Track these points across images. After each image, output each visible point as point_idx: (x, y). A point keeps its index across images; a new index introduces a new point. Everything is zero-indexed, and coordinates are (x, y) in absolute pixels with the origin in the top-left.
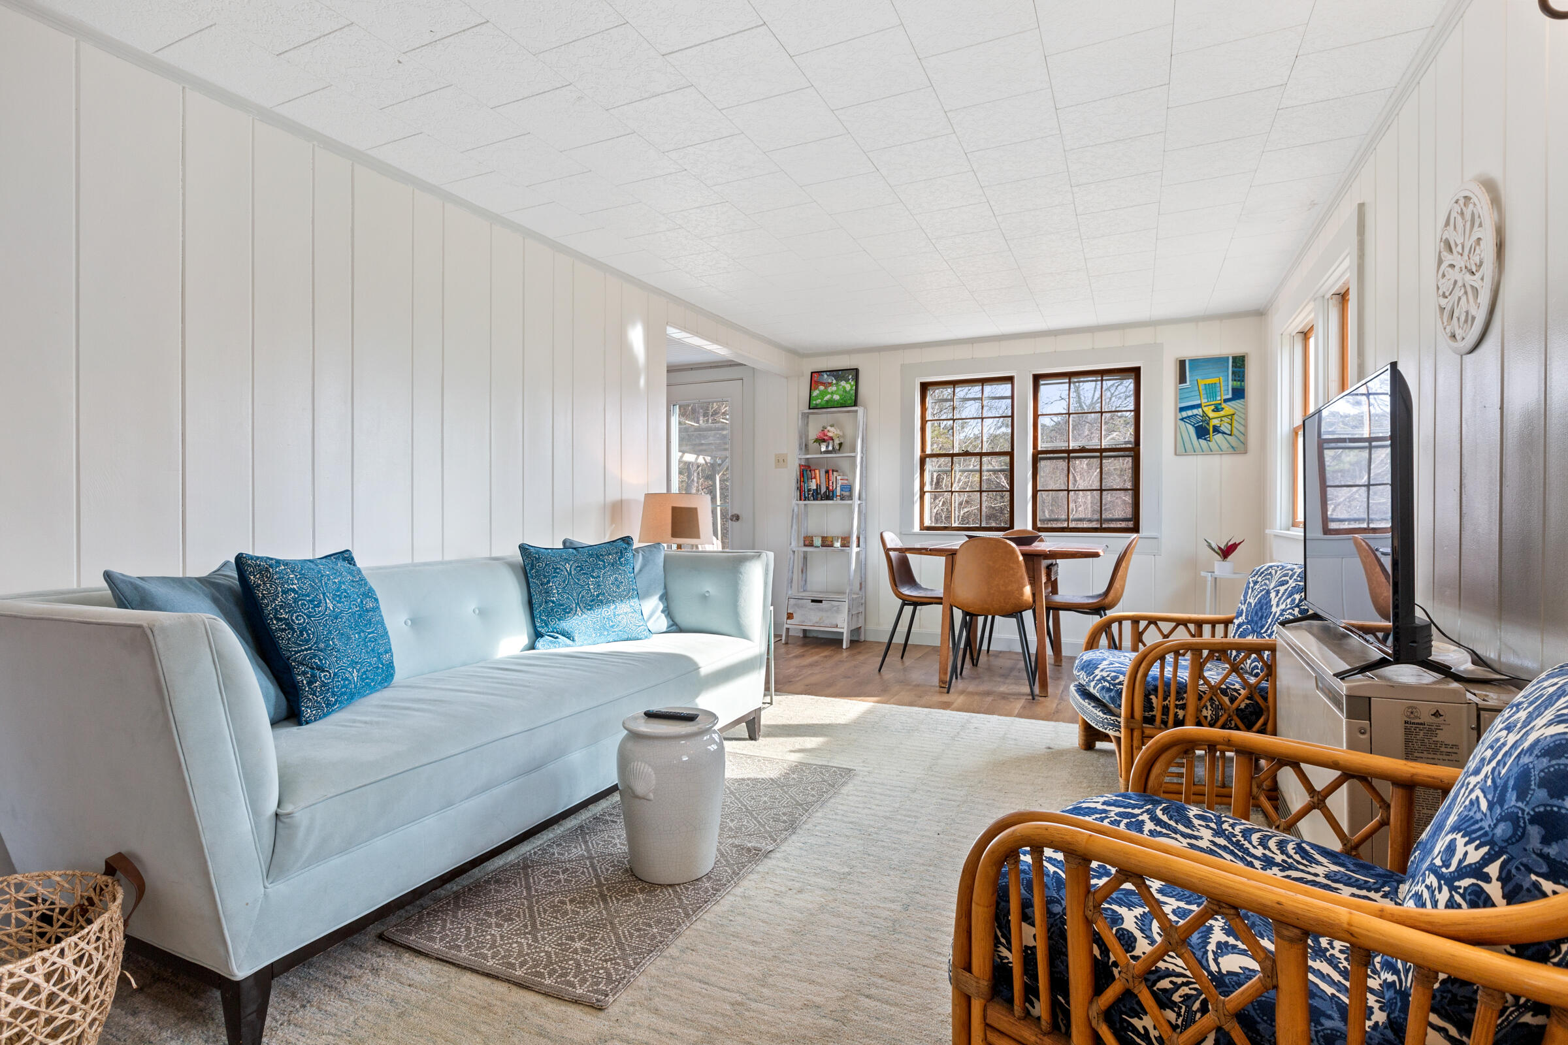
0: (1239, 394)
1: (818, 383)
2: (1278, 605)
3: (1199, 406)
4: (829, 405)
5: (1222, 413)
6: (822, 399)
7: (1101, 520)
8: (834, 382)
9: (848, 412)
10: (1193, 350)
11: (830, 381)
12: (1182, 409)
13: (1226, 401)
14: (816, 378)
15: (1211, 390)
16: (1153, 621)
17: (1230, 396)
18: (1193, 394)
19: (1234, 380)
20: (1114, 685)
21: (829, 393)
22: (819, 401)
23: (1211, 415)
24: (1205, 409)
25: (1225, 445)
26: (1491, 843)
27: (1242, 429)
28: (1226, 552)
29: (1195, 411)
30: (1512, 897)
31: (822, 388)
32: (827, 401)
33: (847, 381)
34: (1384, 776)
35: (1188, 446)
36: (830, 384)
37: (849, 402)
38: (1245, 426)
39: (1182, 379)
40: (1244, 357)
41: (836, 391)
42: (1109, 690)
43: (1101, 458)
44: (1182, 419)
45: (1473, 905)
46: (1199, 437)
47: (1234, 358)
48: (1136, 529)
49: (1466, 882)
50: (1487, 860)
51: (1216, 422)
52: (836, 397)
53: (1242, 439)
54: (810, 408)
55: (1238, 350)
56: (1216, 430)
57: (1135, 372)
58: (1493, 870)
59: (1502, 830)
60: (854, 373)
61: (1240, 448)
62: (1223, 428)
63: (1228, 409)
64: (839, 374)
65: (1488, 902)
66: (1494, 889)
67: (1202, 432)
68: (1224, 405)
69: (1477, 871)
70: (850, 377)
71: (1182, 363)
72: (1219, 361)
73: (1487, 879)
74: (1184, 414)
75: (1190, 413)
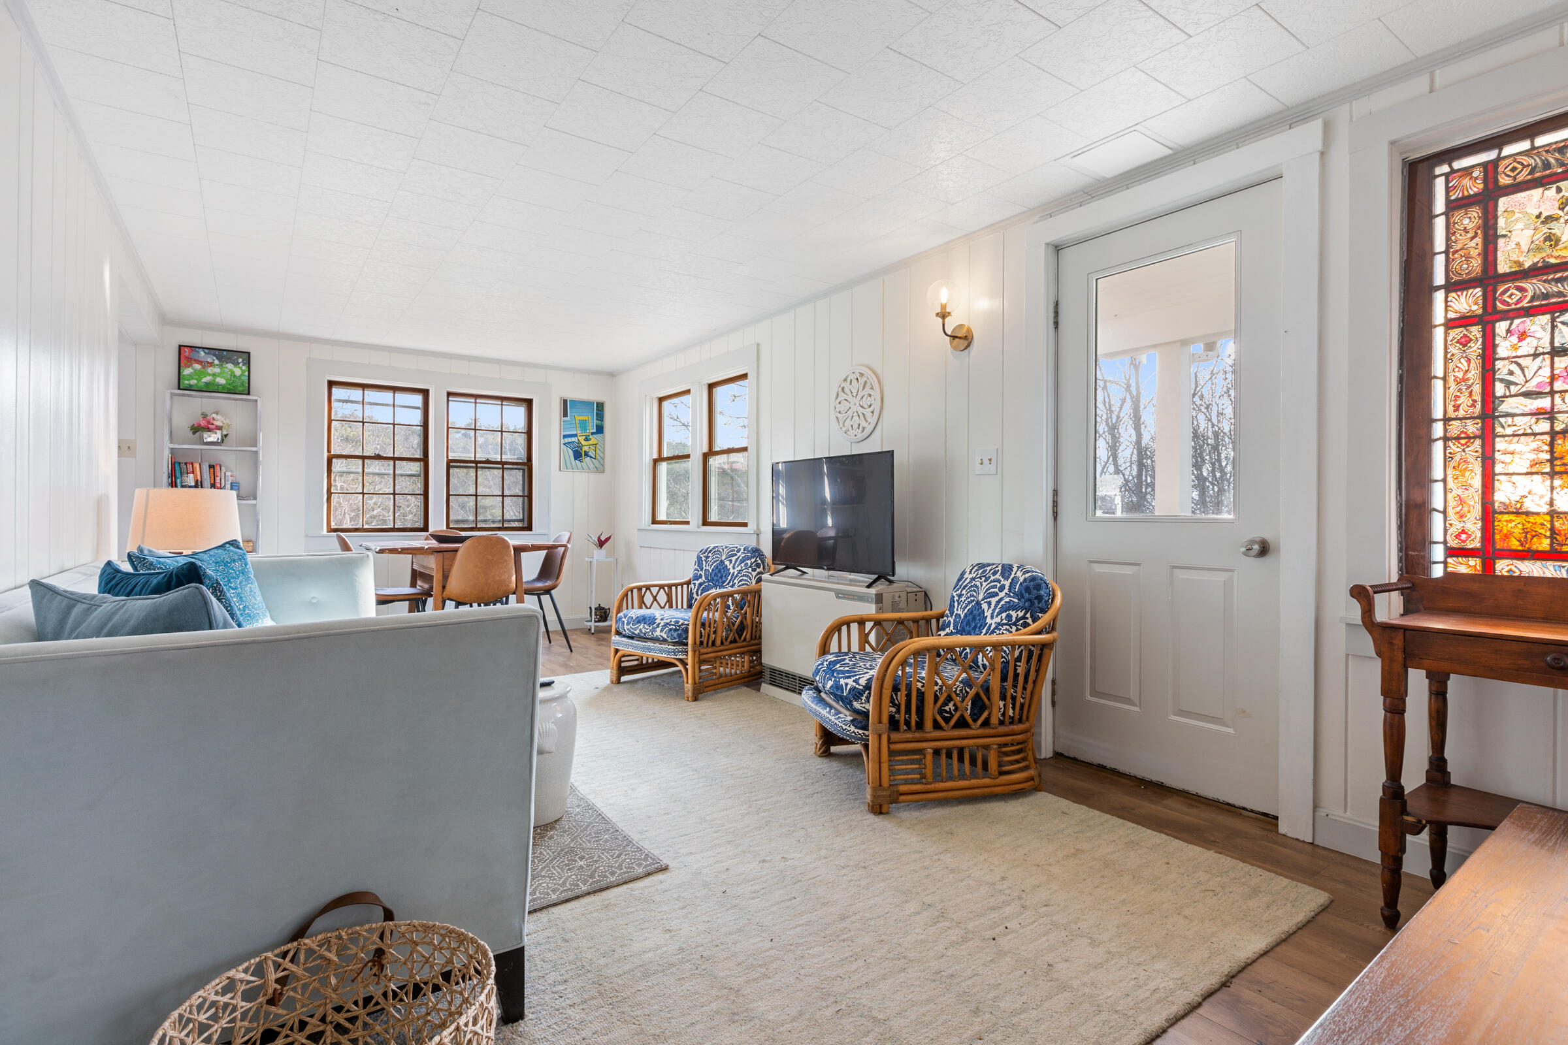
0: (600, 430)
1: (190, 361)
2: (734, 568)
3: (575, 435)
4: (211, 389)
5: (590, 442)
6: (199, 380)
7: (503, 521)
8: (217, 362)
9: (237, 400)
10: (572, 394)
11: (209, 360)
12: (565, 436)
13: (592, 434)
14: (185, 354)
15: (583, 424)
16: (648, 588)
17: (595, 431)
18: (572, 426)
19: (597, 419)
20: (679, 626)
21: (210, 375)
22: (193, 382)
23: (584, 443)
24: (580, 438)
25: (592, 466)
26: (1026, 609)
27: (601, 455)
28: (601, 543)
29: (573, 439)
30: (1034, 621)
31: (197, 366)
32: (207, 384)
33: (236, 364)
34: (908, 620)
35: (569, 464)
36: (211, 364)
37: (240, 389)
38: (604, 453)
39: (565, 415)
40: (603, 404)
41: (219, 374)
42: (676, 630)
43: (503, 469)
44: (565, 444)
45: (1025, 627)
46: (575, 459)
47: (598, 404)
48: (529, 528)
49: (1021, 622)
50: (1025, 614)
51: (585, 448)
52: (221, 381)
53: (602, 463)
54: (179, 389)
55: (600, 399)
56: (586, 454)
57: (529, 403)
58: (1028, 615)
59: (1027, 604)
60: (246, 356)
61: (600, 469)
62: (590, 454)
63: (594, 439)
64: (224, 355)
65: (1029, 625)
66: (1030, 621)
67: (578, 455)
68: (591, 437)
69: (1024, 617)
70: (240, 360)
71: (565, 401)
72: (588, 404)
73: (1027, 618)
74: (567, 440)
75: (570, 440)
